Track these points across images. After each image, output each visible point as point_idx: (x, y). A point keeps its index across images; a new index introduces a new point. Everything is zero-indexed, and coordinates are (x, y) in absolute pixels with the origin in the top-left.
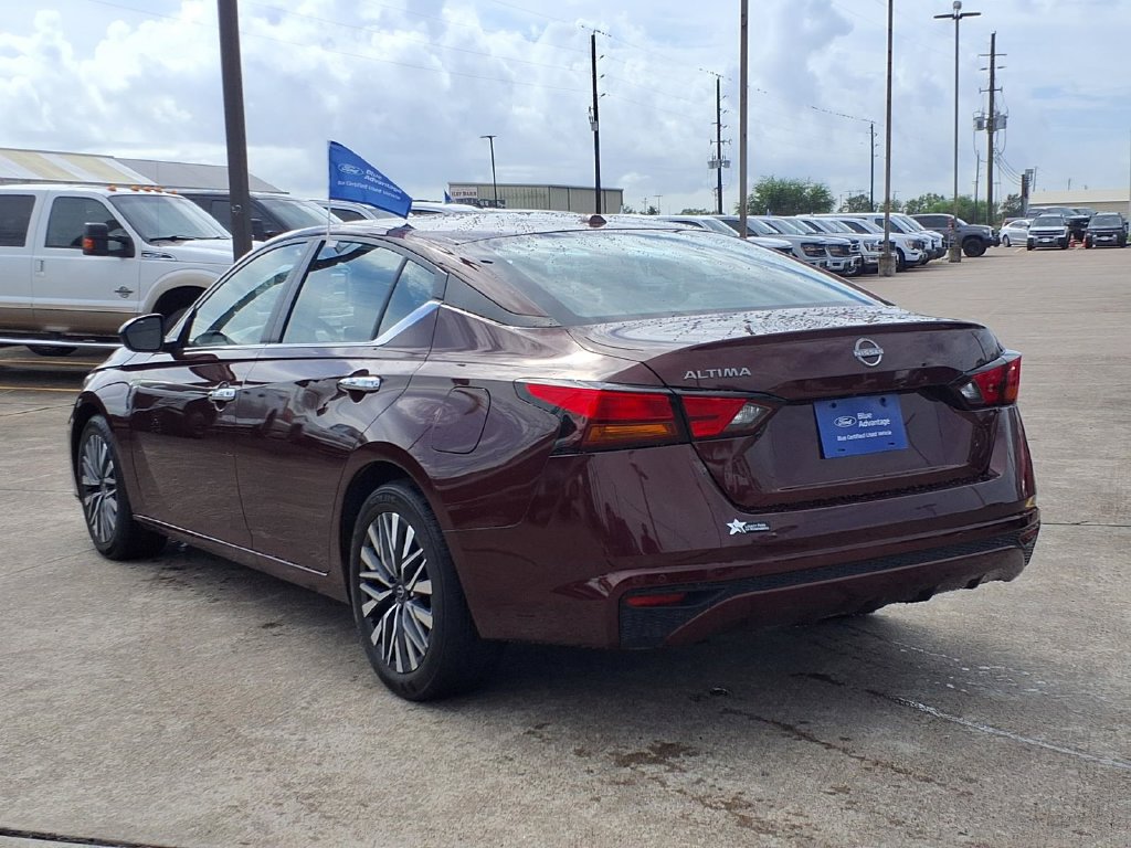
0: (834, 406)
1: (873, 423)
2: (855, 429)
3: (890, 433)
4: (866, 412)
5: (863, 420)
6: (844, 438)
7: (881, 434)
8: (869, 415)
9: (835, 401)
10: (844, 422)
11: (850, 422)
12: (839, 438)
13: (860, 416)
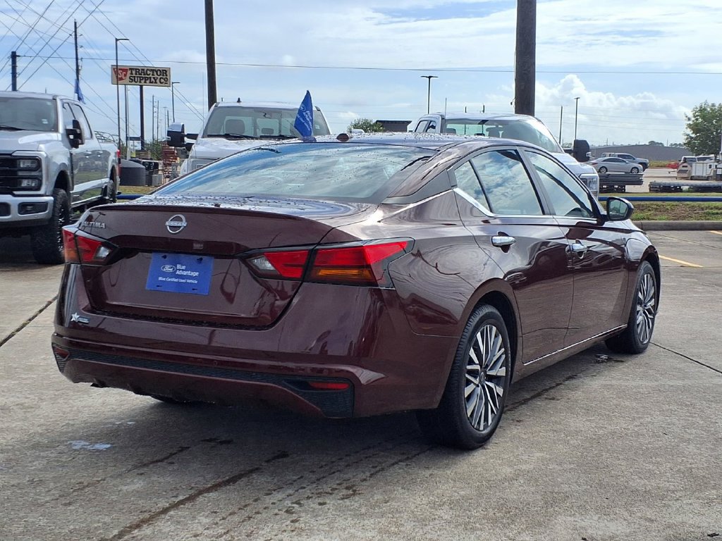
0: (165, 257)
1: (185, 273)
2: (174, 275)
3: (196, 282)
4: (182, 265)
5: (180, 270)
6: (164, 279)
7: (189, 281)
8: (184, 267)
9: (166, 254)
10: (168, 269)
11: (171, 270)
12: (160, 279)
13: (179, 266)
